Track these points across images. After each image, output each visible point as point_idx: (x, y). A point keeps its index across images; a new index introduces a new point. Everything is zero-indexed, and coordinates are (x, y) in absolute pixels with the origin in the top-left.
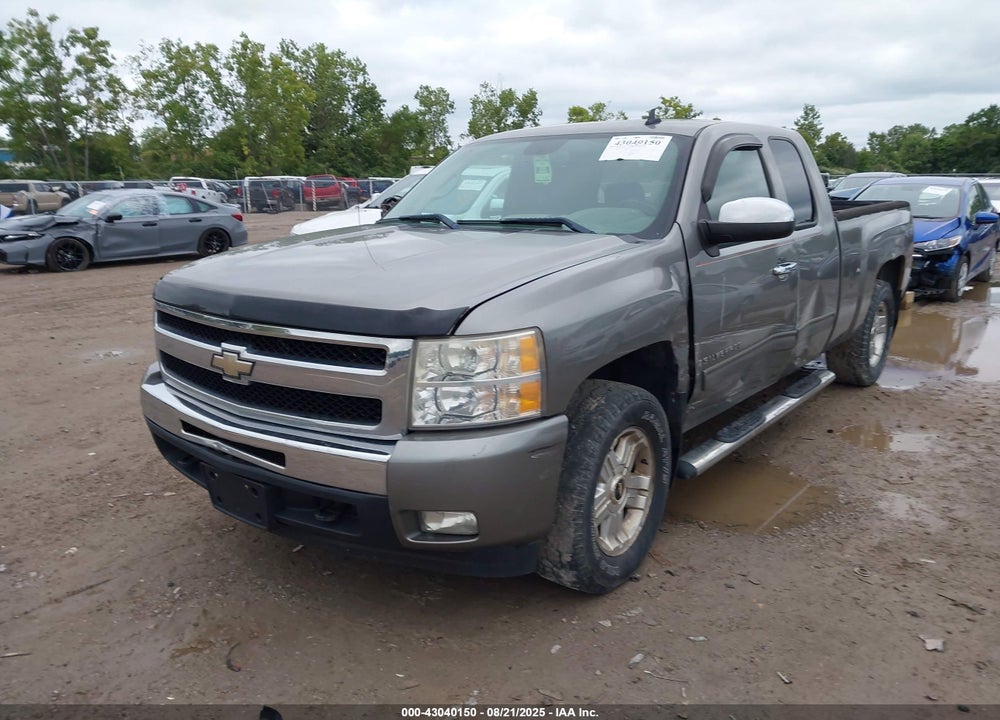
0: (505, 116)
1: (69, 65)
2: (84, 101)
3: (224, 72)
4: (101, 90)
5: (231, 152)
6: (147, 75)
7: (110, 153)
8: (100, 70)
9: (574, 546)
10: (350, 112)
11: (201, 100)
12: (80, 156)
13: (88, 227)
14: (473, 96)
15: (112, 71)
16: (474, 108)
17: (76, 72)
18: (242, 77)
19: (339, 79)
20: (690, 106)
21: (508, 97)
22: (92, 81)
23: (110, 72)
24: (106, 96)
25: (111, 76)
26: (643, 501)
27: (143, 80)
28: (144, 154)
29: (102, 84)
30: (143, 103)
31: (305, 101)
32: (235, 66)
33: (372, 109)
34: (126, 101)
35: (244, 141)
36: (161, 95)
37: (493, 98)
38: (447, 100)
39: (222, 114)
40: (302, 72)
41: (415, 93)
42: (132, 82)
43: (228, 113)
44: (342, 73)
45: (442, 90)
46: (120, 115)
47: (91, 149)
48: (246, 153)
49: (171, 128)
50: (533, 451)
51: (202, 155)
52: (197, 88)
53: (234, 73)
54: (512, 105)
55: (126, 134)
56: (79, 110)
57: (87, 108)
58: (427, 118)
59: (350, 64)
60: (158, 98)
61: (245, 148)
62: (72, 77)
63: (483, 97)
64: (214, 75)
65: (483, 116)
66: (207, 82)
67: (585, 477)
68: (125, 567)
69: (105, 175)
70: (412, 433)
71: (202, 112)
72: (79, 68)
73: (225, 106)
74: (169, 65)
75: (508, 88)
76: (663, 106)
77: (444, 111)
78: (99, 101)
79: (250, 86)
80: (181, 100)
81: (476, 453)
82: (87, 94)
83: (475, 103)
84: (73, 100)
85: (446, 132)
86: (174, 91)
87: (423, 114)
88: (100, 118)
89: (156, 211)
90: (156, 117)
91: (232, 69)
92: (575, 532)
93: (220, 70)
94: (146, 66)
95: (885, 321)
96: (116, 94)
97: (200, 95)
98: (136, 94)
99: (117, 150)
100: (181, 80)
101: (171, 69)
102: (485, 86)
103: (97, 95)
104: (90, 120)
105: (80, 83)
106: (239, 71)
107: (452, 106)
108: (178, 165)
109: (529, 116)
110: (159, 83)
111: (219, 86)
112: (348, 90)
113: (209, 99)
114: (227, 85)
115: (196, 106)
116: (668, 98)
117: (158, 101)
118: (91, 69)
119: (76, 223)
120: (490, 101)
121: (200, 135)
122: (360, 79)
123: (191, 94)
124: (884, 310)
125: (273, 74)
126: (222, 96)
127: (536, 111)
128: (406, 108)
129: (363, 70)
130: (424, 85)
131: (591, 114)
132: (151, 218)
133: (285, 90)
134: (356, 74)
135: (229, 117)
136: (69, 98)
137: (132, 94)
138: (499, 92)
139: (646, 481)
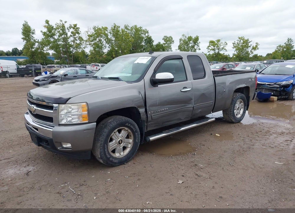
0: (189, 44)
1: (69, 34)
2: (73, 43)
3: (109, 34)
4: (77, 40)
5: (110, 56)
6: (89, 36)
7: (78, 57)
8: (77, 35)
9: (100, 153)
10: (144, 44)
11: (103, 42)
12: (71, 58)
13: (59, 77)
14: (180, 38)
15: (80, 35)
16: (180, 42)
17: (71, 36)
18: (114, 36)
19: (140, 35)
20: (248, 39)
21: (190, 38)
22: (75, 38)
23: (79, 35)
24: (78, 42)
25: (80, 36)
26: (130, 146)
27: (88, 37)
28: (89, 57)
29: (77, 39)
30: (88, 43)
31: (131, 41)
32: (112, 32)
33: (150, 43)
34: (83, 43)
35: (113, 53)
36: (92, 41)
37: (186, 39)
38: (172, 40)
39: (108, 46)
40: (131, 33)
41: (163, 38)
42: (85, 38)
43: (110, 45)
44: (141, 33)
45: (171, 37)
46: (82, 47)
47: (74, 56)
48: (114, 56)
49: (94, 50)
50: (85, 130)
51: (102, 57)
52: (102, 39)
53: (112, 34)
54: (191, 41)
55: (83, 52)
56: (71, 46)
57: (73, 45)
58: (166, 45)
59: (144, 31)
60: (92, 42)
61: (114, 55)
62: (70, 37)
63: (183, 39)
64: (106, 35)
65: (183, 44)
66: (104, 37)
67: (103, 137)
68: (18, 155)
69: (77, 63)
70: (60, 125)
71: (103, 45)
72: (72, 35)
73: (109, 43)
74: (95, 33)
75: (190, 36)
76: (239, 40)
77: (171, 43)
78: (76, 43)
79: (116, 38)
80: (97, 42)
81: (69, 130)
82: (74, 41)
83: (180, 40)
84: (70, 43)
85: (171, 49)
86: (96, 40)
87: (165, 44)
88: (76, 48)
89: (77, 73)
90: (91, 47)
91: (111, 33)
92: (100, 150)
93: (108, 34)
94: (89, 33)
95: (243, 105)
96: (81, 41)
97: (103, 41)
98: (86, 41)
99: (80, 56)
100: (98, 37)
101: (95, 34)
102: (183, 35)
103: (76, 41)
104: (74, 48)
105: (72, 39)
106: (113, 34)
107: (173, 42)
108: (96, 60)
109: (197, 44)
110: (92, 38)
111: (107, 38)
112: (143, 38)
113: (105, 41)
114: (110, 38)
115: (101, 44)
116: (240, 37)
117: (92, 43)
118: (75, 35)
119: (57, 76)
120: (185, 40)
121: (102, 52)
122: (147, 35)
123: (100, 40)
124: (243, 102)
125: (122, 34)
126: (109, 41)
127: (198, 42)
128: (160, 43)
129: (148, 32)
130: (165, 36)
131: (216, 42)
132: (76, 75)
133: (125, 38)
134: (145, 33)
135: (110, 46)
136: (69, 43)
137: (85, 41)
138: (187, 37)
139: (131, 141)
